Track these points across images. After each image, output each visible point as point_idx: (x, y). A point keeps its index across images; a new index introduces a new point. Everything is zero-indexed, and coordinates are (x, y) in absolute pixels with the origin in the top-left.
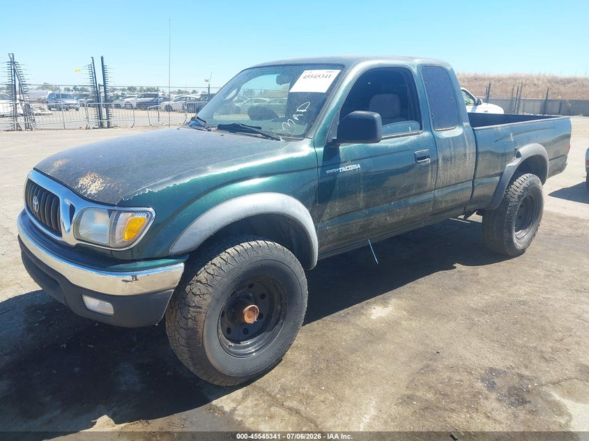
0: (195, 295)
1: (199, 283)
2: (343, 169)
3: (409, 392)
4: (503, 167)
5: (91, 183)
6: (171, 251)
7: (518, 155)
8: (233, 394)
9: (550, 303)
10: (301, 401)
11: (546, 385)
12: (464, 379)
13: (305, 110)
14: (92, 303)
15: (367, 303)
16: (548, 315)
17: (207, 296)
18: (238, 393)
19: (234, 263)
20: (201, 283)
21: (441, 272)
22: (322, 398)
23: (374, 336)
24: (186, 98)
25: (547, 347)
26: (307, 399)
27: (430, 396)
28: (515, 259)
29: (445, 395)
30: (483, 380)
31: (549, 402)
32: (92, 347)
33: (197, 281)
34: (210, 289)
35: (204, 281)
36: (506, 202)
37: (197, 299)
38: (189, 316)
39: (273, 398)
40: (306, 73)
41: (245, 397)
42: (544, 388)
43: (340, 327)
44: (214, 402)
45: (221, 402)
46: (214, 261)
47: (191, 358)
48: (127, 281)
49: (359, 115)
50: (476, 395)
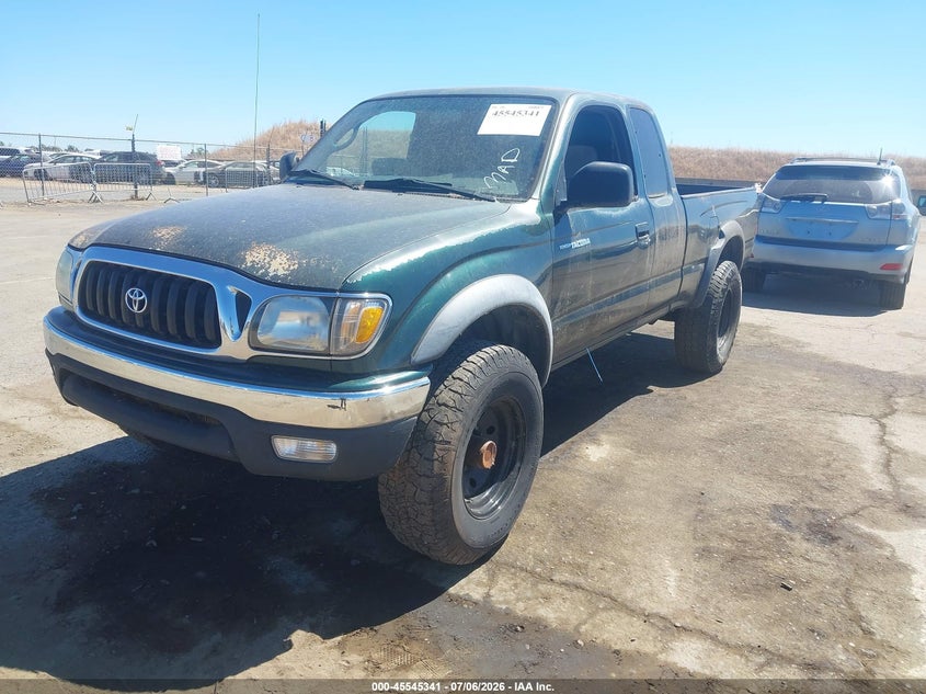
0: (442, 424)
1: (443, 407)
2: (575, 244)
3: (700, 544)
4: (709, 250)
5: (268, 259)
6: (413, 358)
7: (721, 235)
8: (472, 576)
9: (789, 425)
10: (572, 573)
11: (845, 517)
12: (753, 521)
13: (515, 160)
14: (286, 447)
15: (572, 442)
16: (795, 439)
17: (456, 426)
18: (479, 573)
19: (483, 377)
20: (447, 406)
21: (637, 397)
22: (599, 565)
23: (610, 481)
24: (75, 157)
25: (818, 473)
26: (579, 568)
27: (727, 545)
28: (717, 376)
29: (744, 542)
30: (774, 519)
31: (861, 536)
32: (200, 540)
33: (440, 405)
34: (459, 414)
35: (451, 403)
36: (709, 299)
37: (444, 429)
38: (436, 456)
39: (533, 573)
40: (494, 108)
41: (492, 577)
42: (846, 521)
43: (558, 475)
44: (452, 590)
45: (462, 588)
46: (457, 373)
47: (433, 521)
48: (334, 407)
49: (599, 167)
50: (778, 536)
